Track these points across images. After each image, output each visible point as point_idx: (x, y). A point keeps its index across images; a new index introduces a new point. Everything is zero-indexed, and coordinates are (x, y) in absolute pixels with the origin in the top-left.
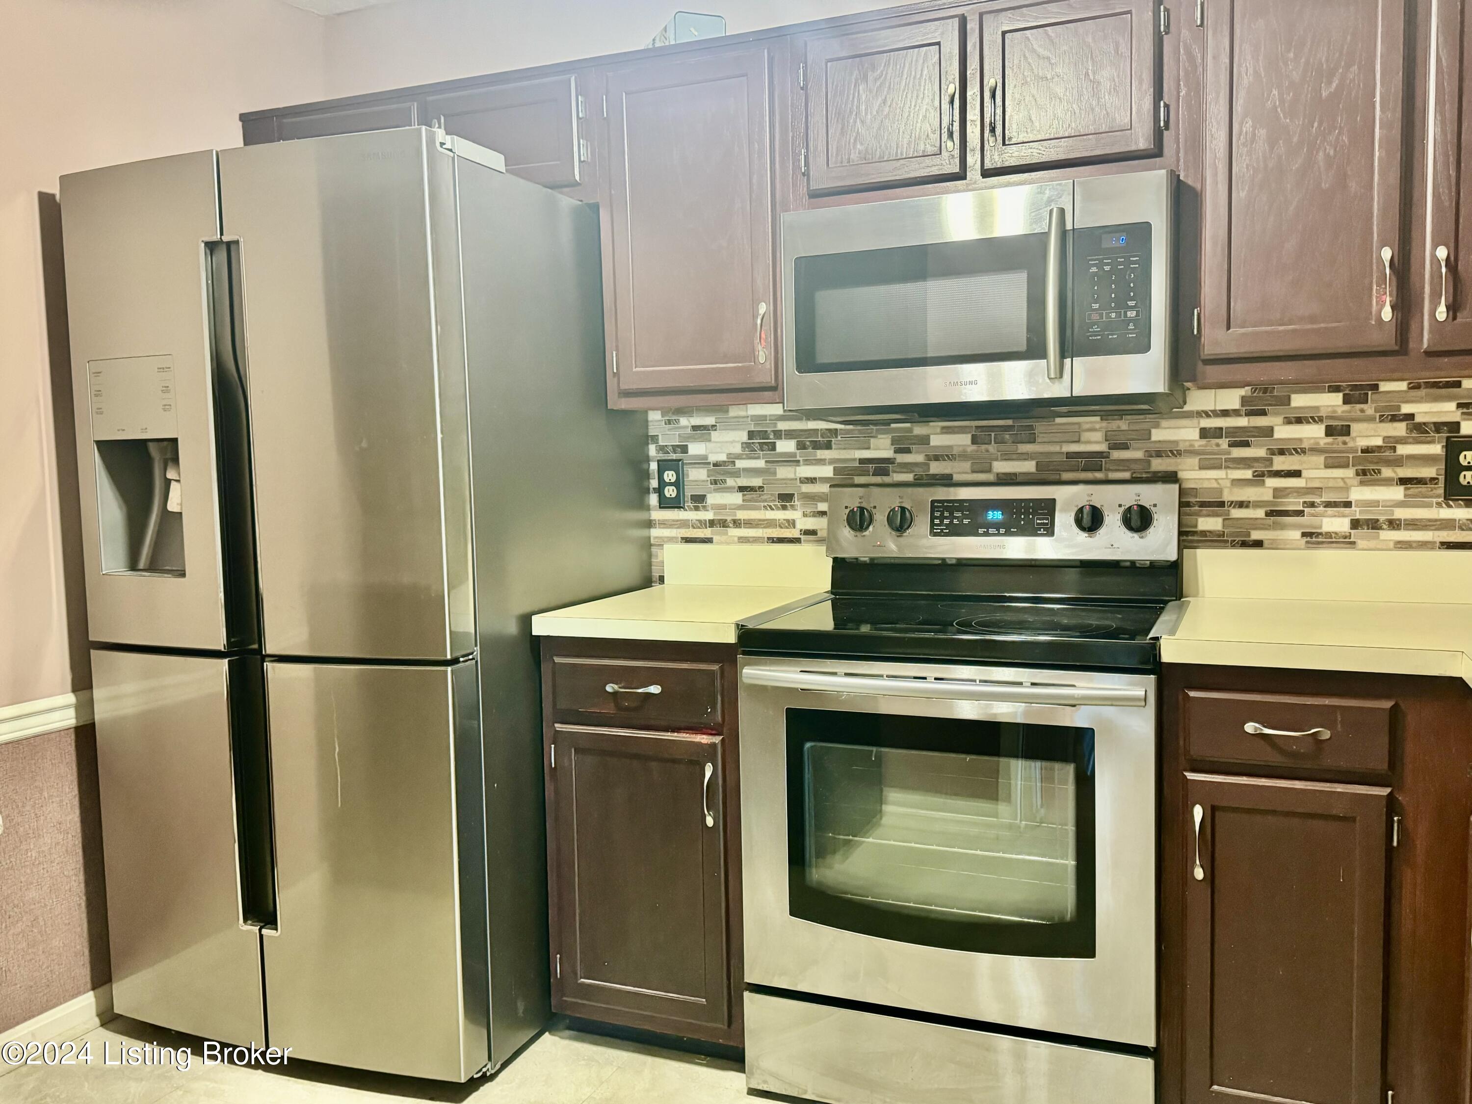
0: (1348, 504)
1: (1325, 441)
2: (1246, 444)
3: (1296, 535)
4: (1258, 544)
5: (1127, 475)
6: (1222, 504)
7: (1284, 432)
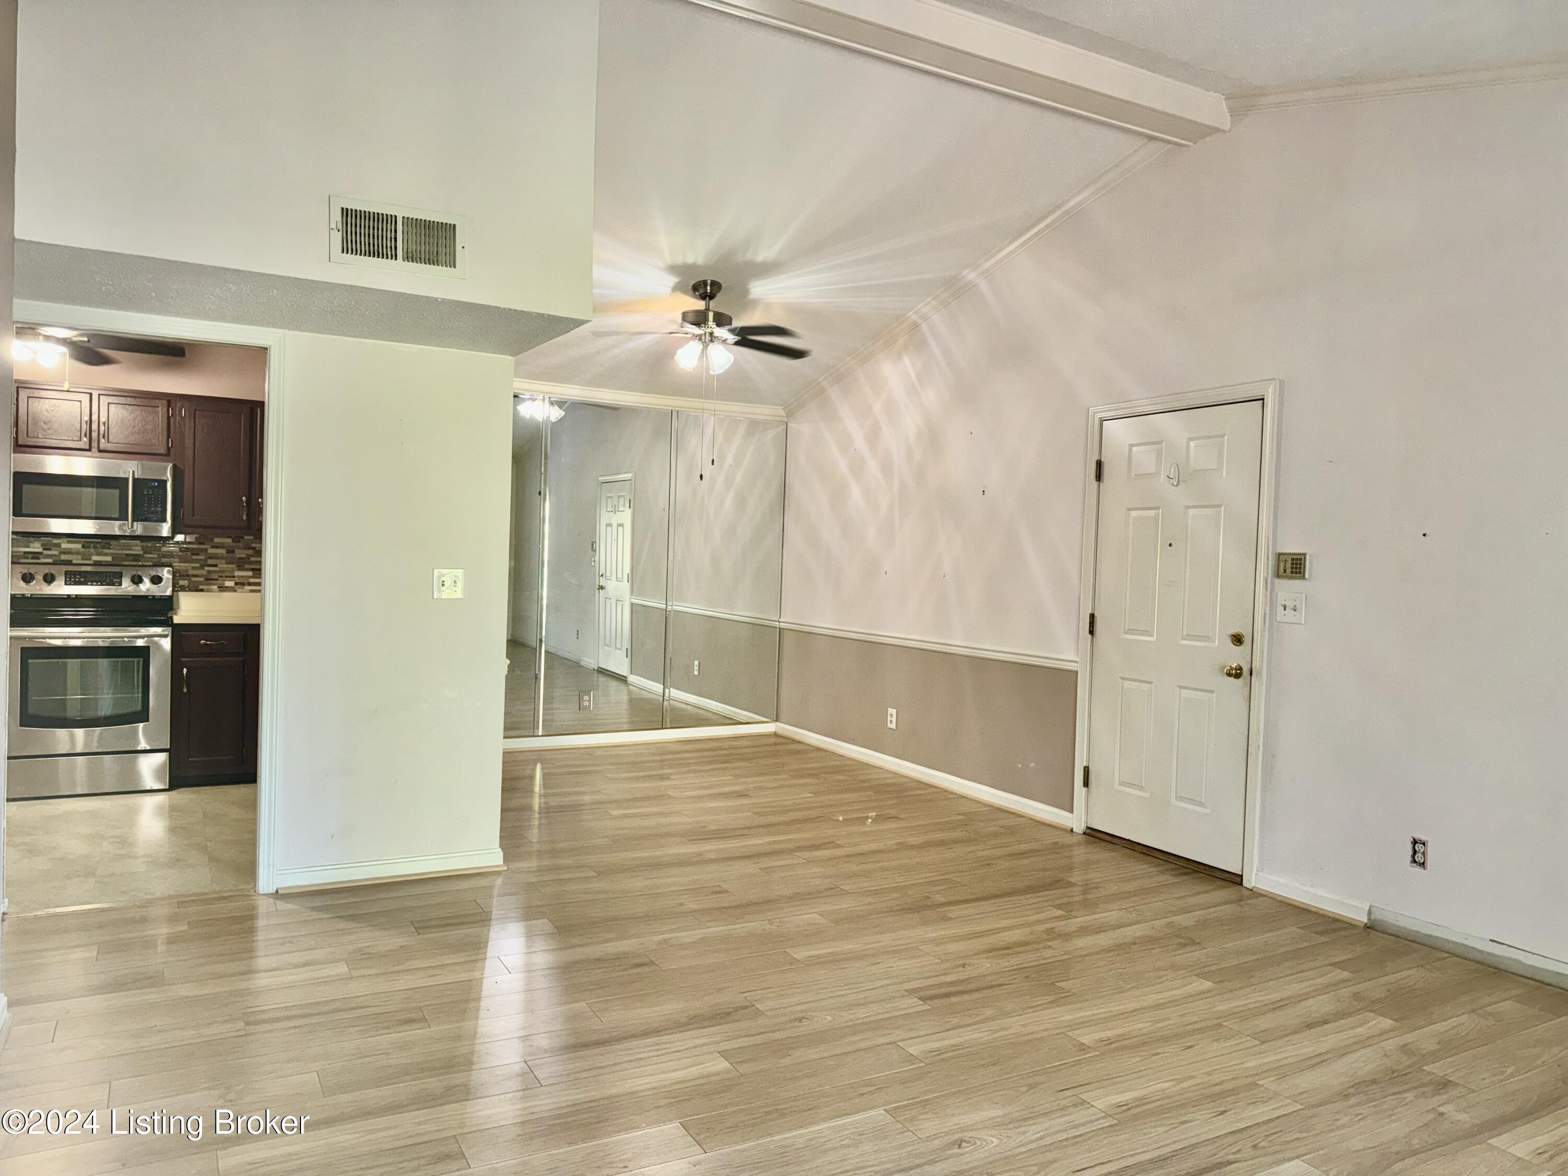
0: (234, 577)
1: (226, 555)
2: (197, 554)
3: (215, 587)
4: (202, 590)
5: (151, 564)
6: (188, 576)
7: (211, 551)
